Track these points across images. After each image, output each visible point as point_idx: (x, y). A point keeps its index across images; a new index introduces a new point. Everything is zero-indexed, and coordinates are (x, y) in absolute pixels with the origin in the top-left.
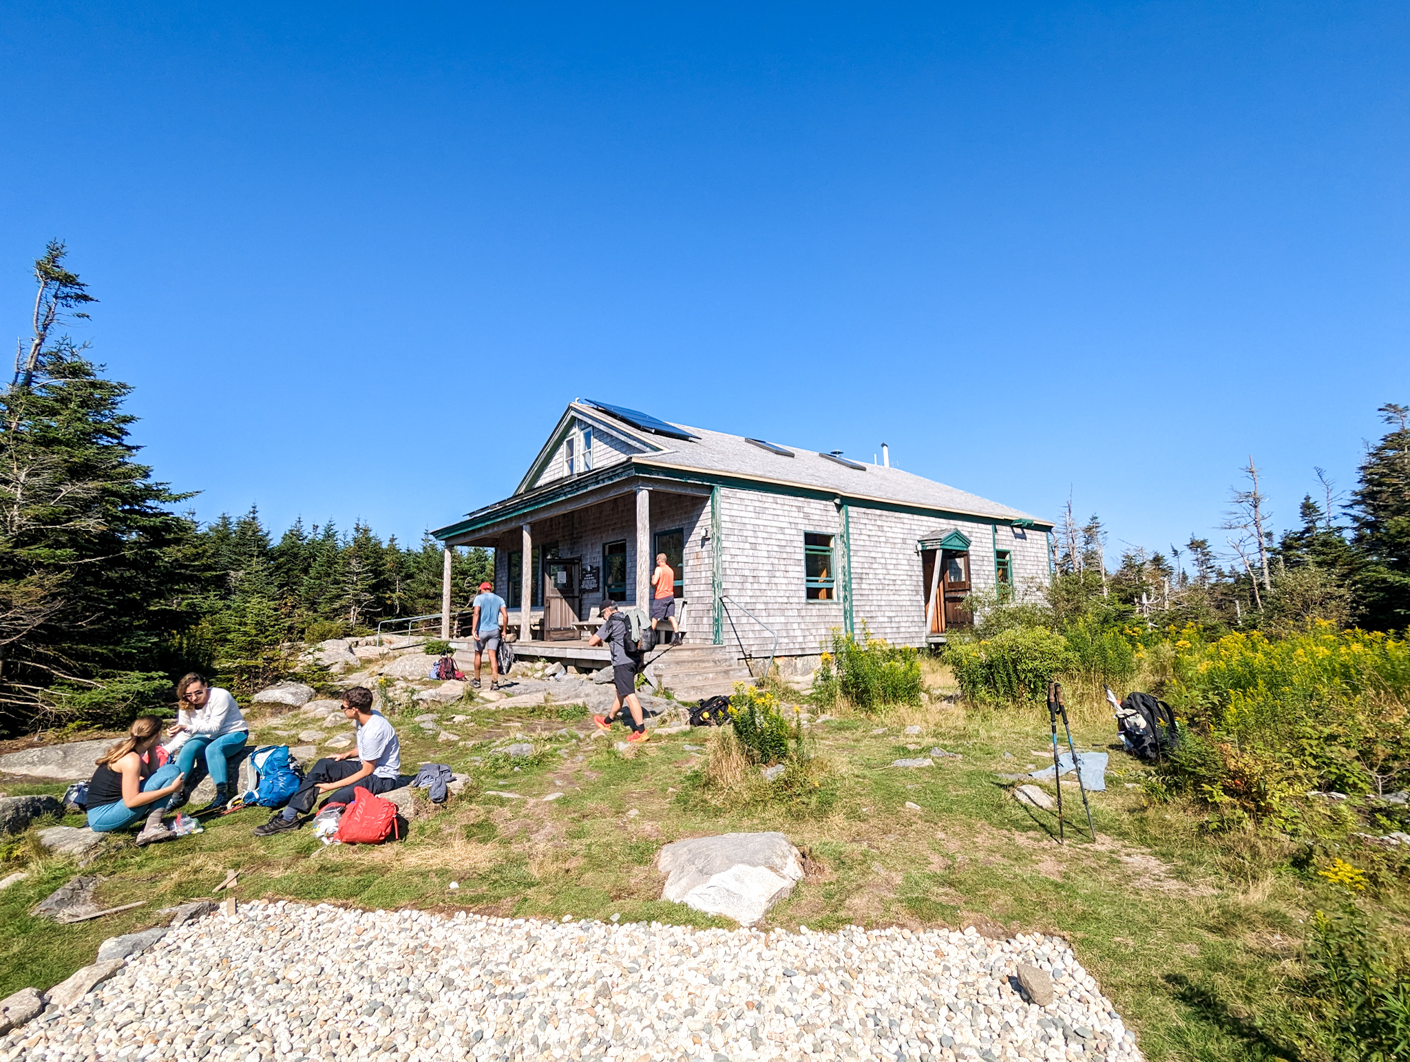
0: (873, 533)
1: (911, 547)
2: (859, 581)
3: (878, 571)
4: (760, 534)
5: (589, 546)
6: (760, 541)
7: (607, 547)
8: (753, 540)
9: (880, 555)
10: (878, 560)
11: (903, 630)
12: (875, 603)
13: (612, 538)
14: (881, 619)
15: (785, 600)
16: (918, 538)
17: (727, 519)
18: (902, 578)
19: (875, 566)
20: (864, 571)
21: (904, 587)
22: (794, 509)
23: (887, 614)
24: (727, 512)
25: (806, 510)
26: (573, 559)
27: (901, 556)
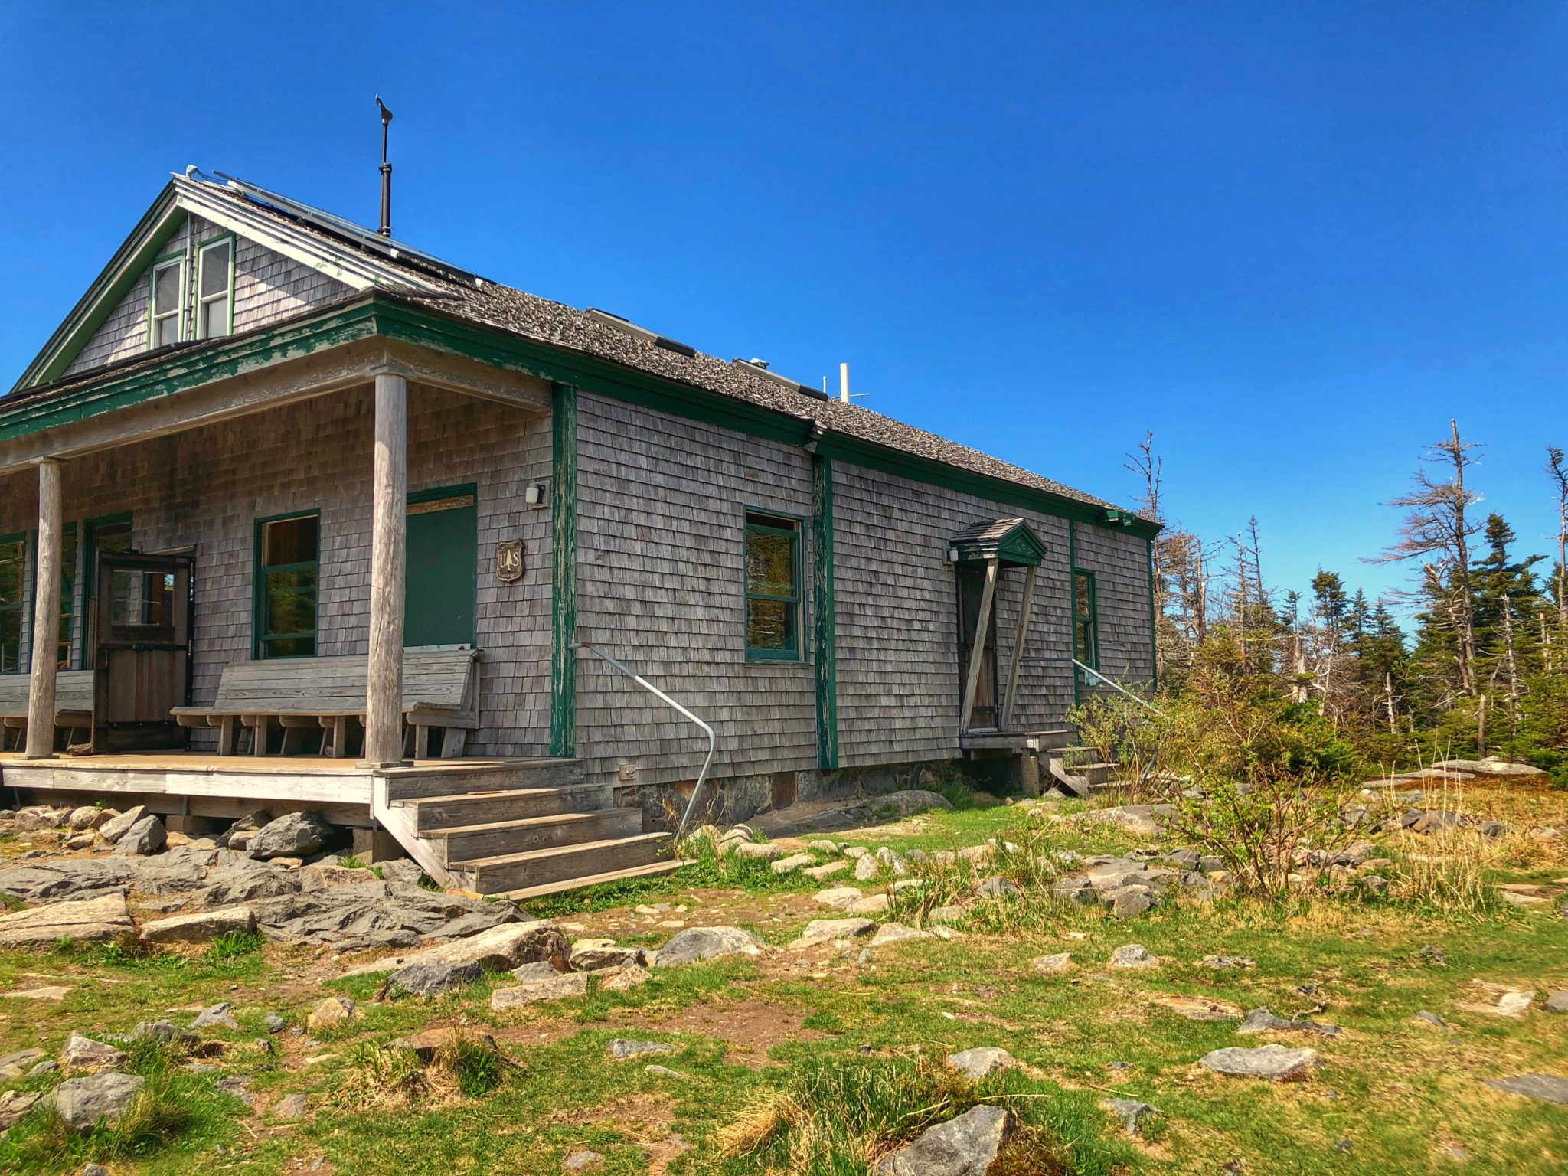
0: (875, 521)
1: (939, 553)
2: (846, 619)
3: (883, 602)
4: (659, 507)
5: (218, 525)
6: (659, 523)
7: (267, 527)
8: (642, 520)
9: (885, 568)
10: (882, 578)
11: (921, 723)
12: (875, 666)
13: (280, 507)
14: (885, 701)
15: (706, 656)
16: (950, 536)
17: (590, 466)
18: (921, 615)
19: (878, 590)
20: (858, 599)
21: (925, 636)
22: (727, 457)
23: (896, 690)
24: (590, 450)
25: (751, 462)
26: (173, 556)
27: (921, 572)
